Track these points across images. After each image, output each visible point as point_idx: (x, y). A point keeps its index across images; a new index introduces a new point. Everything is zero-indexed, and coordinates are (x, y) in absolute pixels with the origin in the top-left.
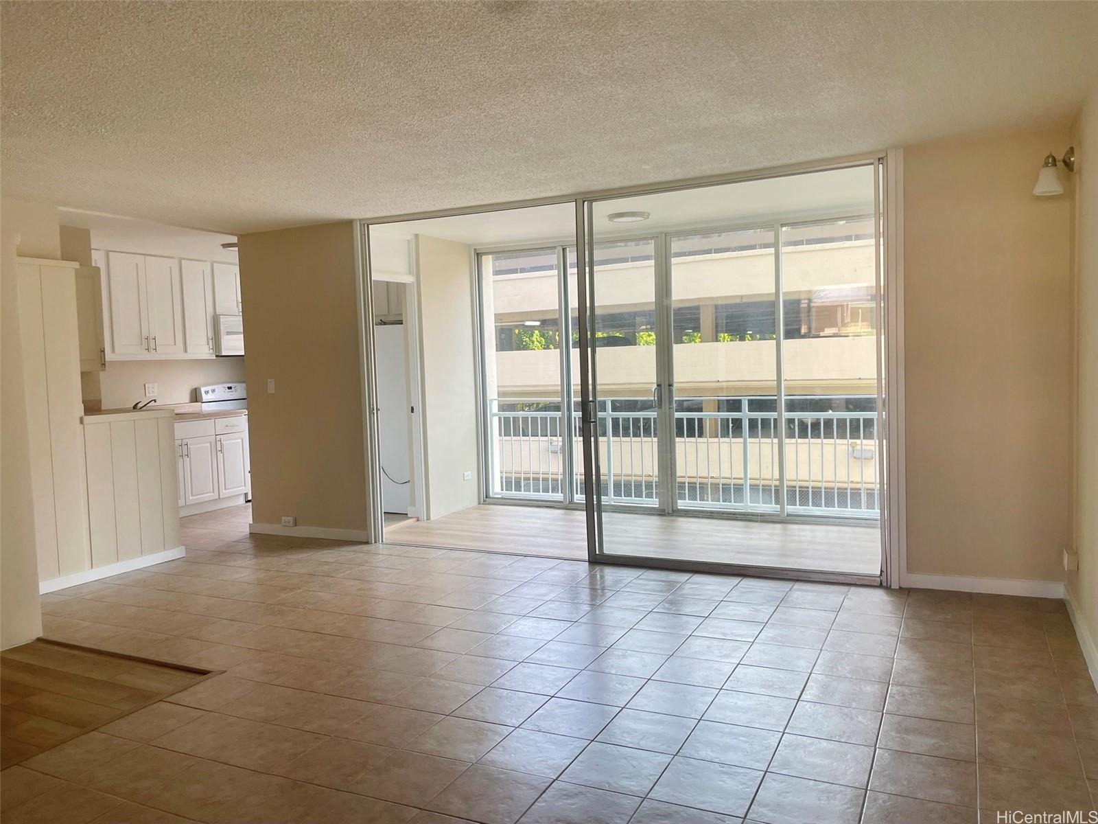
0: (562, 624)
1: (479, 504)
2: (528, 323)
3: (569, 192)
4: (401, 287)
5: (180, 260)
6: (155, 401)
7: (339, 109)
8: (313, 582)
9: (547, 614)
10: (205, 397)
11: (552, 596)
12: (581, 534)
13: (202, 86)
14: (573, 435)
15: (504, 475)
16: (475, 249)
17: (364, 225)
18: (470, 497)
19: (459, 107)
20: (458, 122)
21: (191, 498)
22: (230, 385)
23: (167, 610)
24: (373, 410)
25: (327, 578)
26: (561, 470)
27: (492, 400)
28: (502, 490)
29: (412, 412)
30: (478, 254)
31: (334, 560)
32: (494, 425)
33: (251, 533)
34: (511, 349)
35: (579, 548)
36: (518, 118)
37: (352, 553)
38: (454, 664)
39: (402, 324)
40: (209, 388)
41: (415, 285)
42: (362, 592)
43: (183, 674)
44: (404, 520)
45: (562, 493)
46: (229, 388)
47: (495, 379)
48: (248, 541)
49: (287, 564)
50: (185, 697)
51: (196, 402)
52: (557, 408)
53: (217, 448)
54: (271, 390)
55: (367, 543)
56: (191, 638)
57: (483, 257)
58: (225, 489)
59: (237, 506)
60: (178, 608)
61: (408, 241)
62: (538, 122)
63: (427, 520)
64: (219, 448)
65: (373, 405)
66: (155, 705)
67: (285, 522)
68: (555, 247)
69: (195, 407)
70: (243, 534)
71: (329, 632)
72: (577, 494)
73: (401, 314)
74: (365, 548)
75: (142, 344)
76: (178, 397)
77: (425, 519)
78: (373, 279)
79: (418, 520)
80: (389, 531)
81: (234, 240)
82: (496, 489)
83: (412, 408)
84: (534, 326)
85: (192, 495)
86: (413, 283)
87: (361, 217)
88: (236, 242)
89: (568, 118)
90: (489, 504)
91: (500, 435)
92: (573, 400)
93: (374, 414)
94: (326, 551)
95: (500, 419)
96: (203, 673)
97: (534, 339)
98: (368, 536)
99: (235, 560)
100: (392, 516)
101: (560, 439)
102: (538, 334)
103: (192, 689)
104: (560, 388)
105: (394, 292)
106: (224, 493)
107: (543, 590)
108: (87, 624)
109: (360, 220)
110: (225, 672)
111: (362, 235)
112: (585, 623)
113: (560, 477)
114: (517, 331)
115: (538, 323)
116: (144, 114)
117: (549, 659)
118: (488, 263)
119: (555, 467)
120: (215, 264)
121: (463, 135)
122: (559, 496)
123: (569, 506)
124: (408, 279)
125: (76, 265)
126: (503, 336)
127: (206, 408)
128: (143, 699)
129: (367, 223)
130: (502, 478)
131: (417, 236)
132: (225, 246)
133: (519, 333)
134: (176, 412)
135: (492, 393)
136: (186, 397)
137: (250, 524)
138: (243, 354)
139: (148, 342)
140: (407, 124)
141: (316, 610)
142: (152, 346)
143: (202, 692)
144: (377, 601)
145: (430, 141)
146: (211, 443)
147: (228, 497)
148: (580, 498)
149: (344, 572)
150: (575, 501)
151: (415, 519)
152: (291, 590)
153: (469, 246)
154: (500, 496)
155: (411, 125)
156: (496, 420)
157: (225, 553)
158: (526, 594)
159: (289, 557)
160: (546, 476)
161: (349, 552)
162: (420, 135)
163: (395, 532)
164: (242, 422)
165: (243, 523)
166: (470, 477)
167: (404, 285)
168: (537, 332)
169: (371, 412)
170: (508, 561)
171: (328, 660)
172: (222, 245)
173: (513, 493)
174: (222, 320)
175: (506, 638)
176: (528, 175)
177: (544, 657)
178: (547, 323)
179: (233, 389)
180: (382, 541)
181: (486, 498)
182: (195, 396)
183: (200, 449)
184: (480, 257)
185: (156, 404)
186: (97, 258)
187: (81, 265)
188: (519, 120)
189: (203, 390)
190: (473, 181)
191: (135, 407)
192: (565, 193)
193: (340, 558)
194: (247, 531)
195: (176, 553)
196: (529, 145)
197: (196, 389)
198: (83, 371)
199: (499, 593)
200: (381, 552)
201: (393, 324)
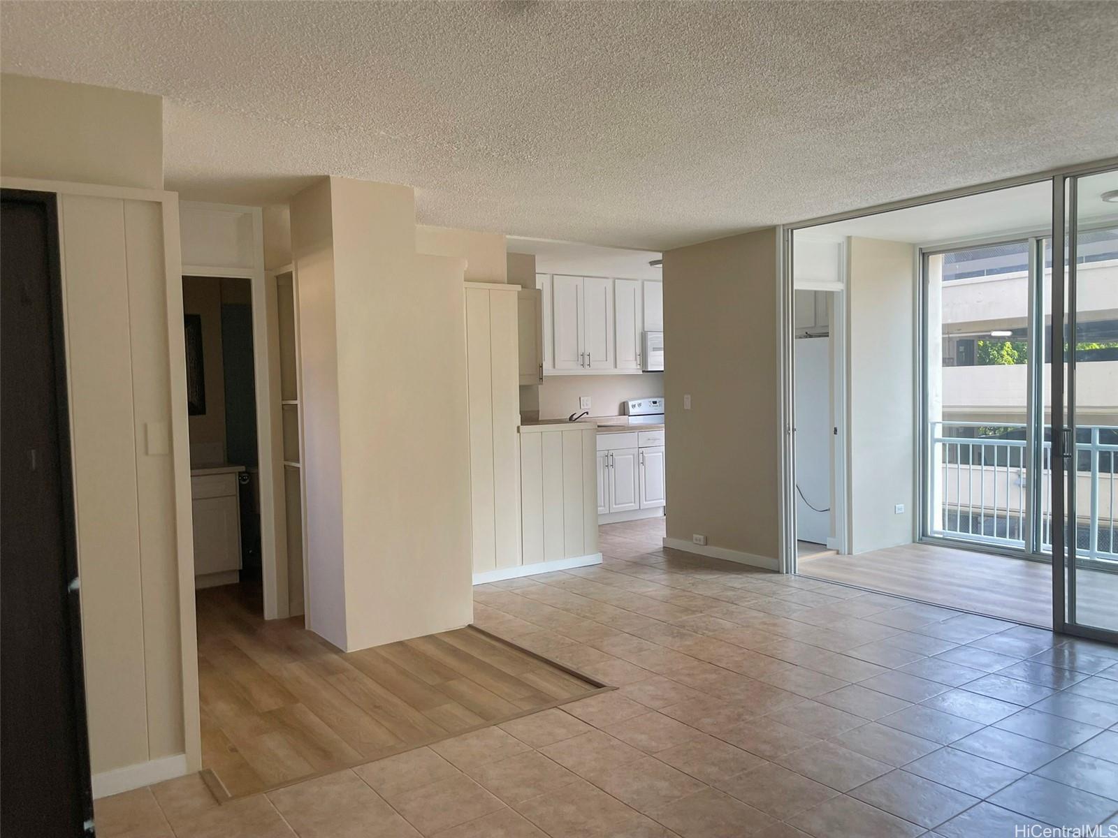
0: (1006, 707)
1: (914, 542)
2: (994, 334)
3: (1044, 167)
4: (829, 295)
5: (614, 279)
6: (587, 413)
7: (748, 101)
8: (716, 607)
9: (987, 691)
10: (632, 411)
11: (997, 668)
12: (1045, 593)
13: (609, 97)
14: (1043, 467)
15: (947, 507)
16: (921, 249)
17: (788, 230)
18: (901, 533)
19: (888, 76)
20: (889, 96)
21: (614, 506)
22: (655, 400)
23: (578, 614)
24: (789, 430)
25: (730, 605)
26: (1023, 507)
27: (934, 424)
28: (944, 529)
29: (835, 433)
30: (923, 254)
31: (739, 586)
32: (937, 453)
33: (664, 547)
34: (971, 363)
35: (1042, 612)
36: (968, 79)
37: (761, 581)
38: (860, 732)
39: (828, 336)
40: (636, 402)
41: (845, 292)
42: (765, 626)
43: (579, 682)
44: (822, 551)
45: (1023, 539)
46: (655, 403)
47: (940, 399)
48: (661, 554)
49: (693, 584)
50: (577, 708)
51: (624, 415)
52: (1021, 434)
53: (640, 461)
54: (688, 405)
55: (778, 572)
56: (593, 647)
57: (930, 257)
58: (646, 500)
59: (655, 518)
60: (587, 614)
61: (839, 244)
62: (995, 81)
63: (849, 554)
64: (641, 461)
65: (789, 424)
66: (551, 710)
67: (696, 540)
68: (1026, 240)
69: (623, 420)
70: (657, 547)
71: (724, 666)
72: (1045, 542)
73: (828, 326)
74: (775, 577)
75: (578, 360)
76: (606, 410)
77: (846, 553)
78: (795, 288)
79: (838, 553)
80: (803, 562)
81: (659, 256)
82: (937, 525)
83: (836, 430)
84: (1003, 338)
85: (615, 504)
86: (842, 290)
87: (785, 222)
88: (661, 258)
89: (1038, 70)
90: (925, 544)
91: (944, 462)
92: (1043, 426)
93: (789, 434)
94: (733, 576)
95: (944, 445)
96: (598, 685)
97: (1004, 353)
98: (779, 565)
99: (645, 573)
100: (809, 545)
101: (1024, 470)
102: (1010, 346)
103: (584, 700)
104: (1025, 410)
105: (822, 301)
106: (645, 504)
107: (984, 659)
108: (511, 617)
109: (783, 225)
110: (618, 689)
111: (785, 241)
112: (1039, 712)
113: (1022, 515)
114: (981, 343)
115: (1009, 334)
116: (561, 135)
117: (984, 750)
118: (937, 264)
119: (1017, 503)
120: (645, 282)
121: (897, 111)
122: (1019, 544)
123: (1032, 556)
124: (838, 287)
125: (519, 288)
126: (962, 349)
127: (633, 421)
128: (543, 701)
129: (791, 228)
130: (944, 510)
131: (849, 238)
132: (653, 263)
133: (985, 345)
134: (598, 424)
135: (935, 414)
136: (615, 410)
137: (664, 538)
138: (663, 369)
139: (584, 359)
140: (826, 106)
141: (715, 638)
142: (587, 363)
143: (594, 705)
144: (780, 640)
145: (856, 124)
146: (634, 455)
147: (648, 509)
148: (1046, 548)
149: (749, 601)
150: (1042, 551)
151: (835, 552)
152: (694, 612)
153: (913, 245)
154: (941, 536)
155: (831, 108)
156: (938, 447)
157: (639, 564)
158: (963, 661)
159: (698, 576)
160: (1003, 513)
161: (758, 579)
162: (843, 118)
163: (811, 563)
164: (660, 436)
165: (656, 537)
166: (903, 511)
167: (832, 293)
168: (1008, 344)
169: (786, 432)
170: (942, 616)
171: (719, 697)
172: (650, 263)
173: (958, 534)
174: (650, 336)
175: (928, 711)
176: (986, 151)
177: (977, 745)
178: (1019, 334)
179: (658, 404)
180: (795, 573)
181: (922, 536)
182: (624, 410)
183: (624, 461)
184: (926, 258)
185: (587, 416)
186: (541, 282)
187: (522, 287)
188: (968, 81)
189: (630, 404)
190: (914, 166)
191: (571, 419)
192: (1037, 170)
193: (746, 585)
194: (661, 544)
195: (596, 559)
196: (984, 112)
197: (624, 403)
198: (522, 384)
199: (927, 653)
200: (793, 584)
201: (820, 336)
